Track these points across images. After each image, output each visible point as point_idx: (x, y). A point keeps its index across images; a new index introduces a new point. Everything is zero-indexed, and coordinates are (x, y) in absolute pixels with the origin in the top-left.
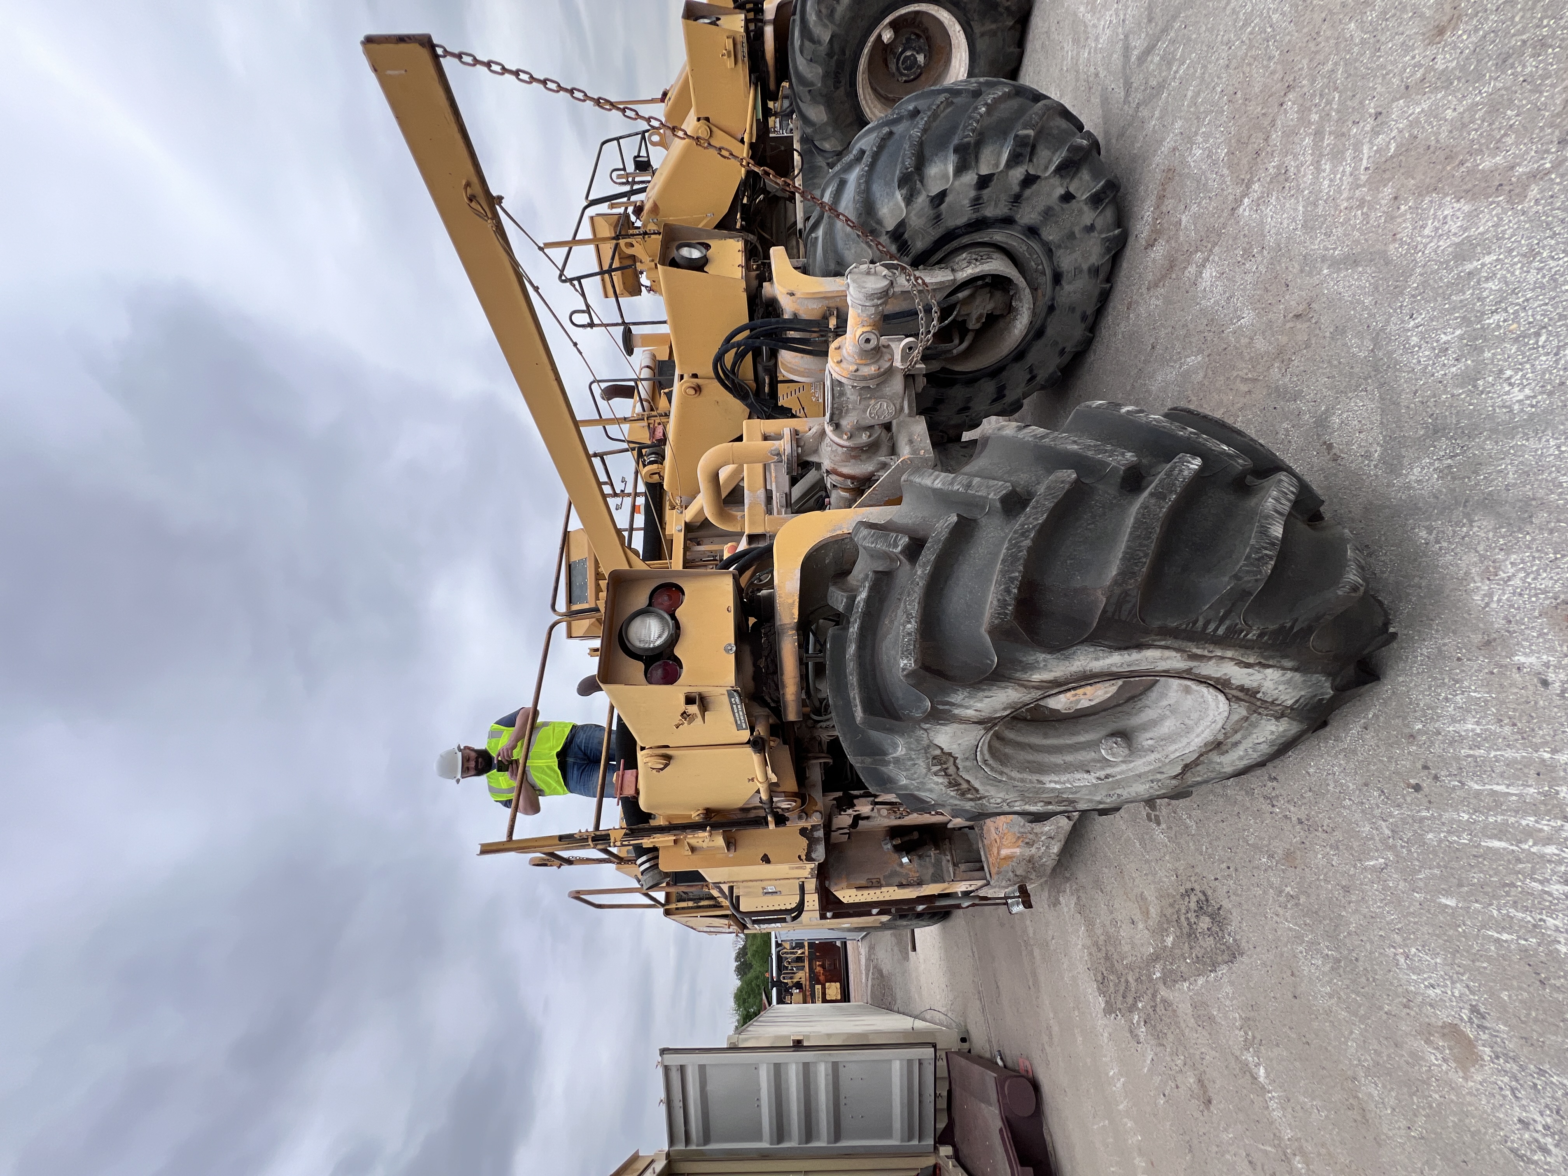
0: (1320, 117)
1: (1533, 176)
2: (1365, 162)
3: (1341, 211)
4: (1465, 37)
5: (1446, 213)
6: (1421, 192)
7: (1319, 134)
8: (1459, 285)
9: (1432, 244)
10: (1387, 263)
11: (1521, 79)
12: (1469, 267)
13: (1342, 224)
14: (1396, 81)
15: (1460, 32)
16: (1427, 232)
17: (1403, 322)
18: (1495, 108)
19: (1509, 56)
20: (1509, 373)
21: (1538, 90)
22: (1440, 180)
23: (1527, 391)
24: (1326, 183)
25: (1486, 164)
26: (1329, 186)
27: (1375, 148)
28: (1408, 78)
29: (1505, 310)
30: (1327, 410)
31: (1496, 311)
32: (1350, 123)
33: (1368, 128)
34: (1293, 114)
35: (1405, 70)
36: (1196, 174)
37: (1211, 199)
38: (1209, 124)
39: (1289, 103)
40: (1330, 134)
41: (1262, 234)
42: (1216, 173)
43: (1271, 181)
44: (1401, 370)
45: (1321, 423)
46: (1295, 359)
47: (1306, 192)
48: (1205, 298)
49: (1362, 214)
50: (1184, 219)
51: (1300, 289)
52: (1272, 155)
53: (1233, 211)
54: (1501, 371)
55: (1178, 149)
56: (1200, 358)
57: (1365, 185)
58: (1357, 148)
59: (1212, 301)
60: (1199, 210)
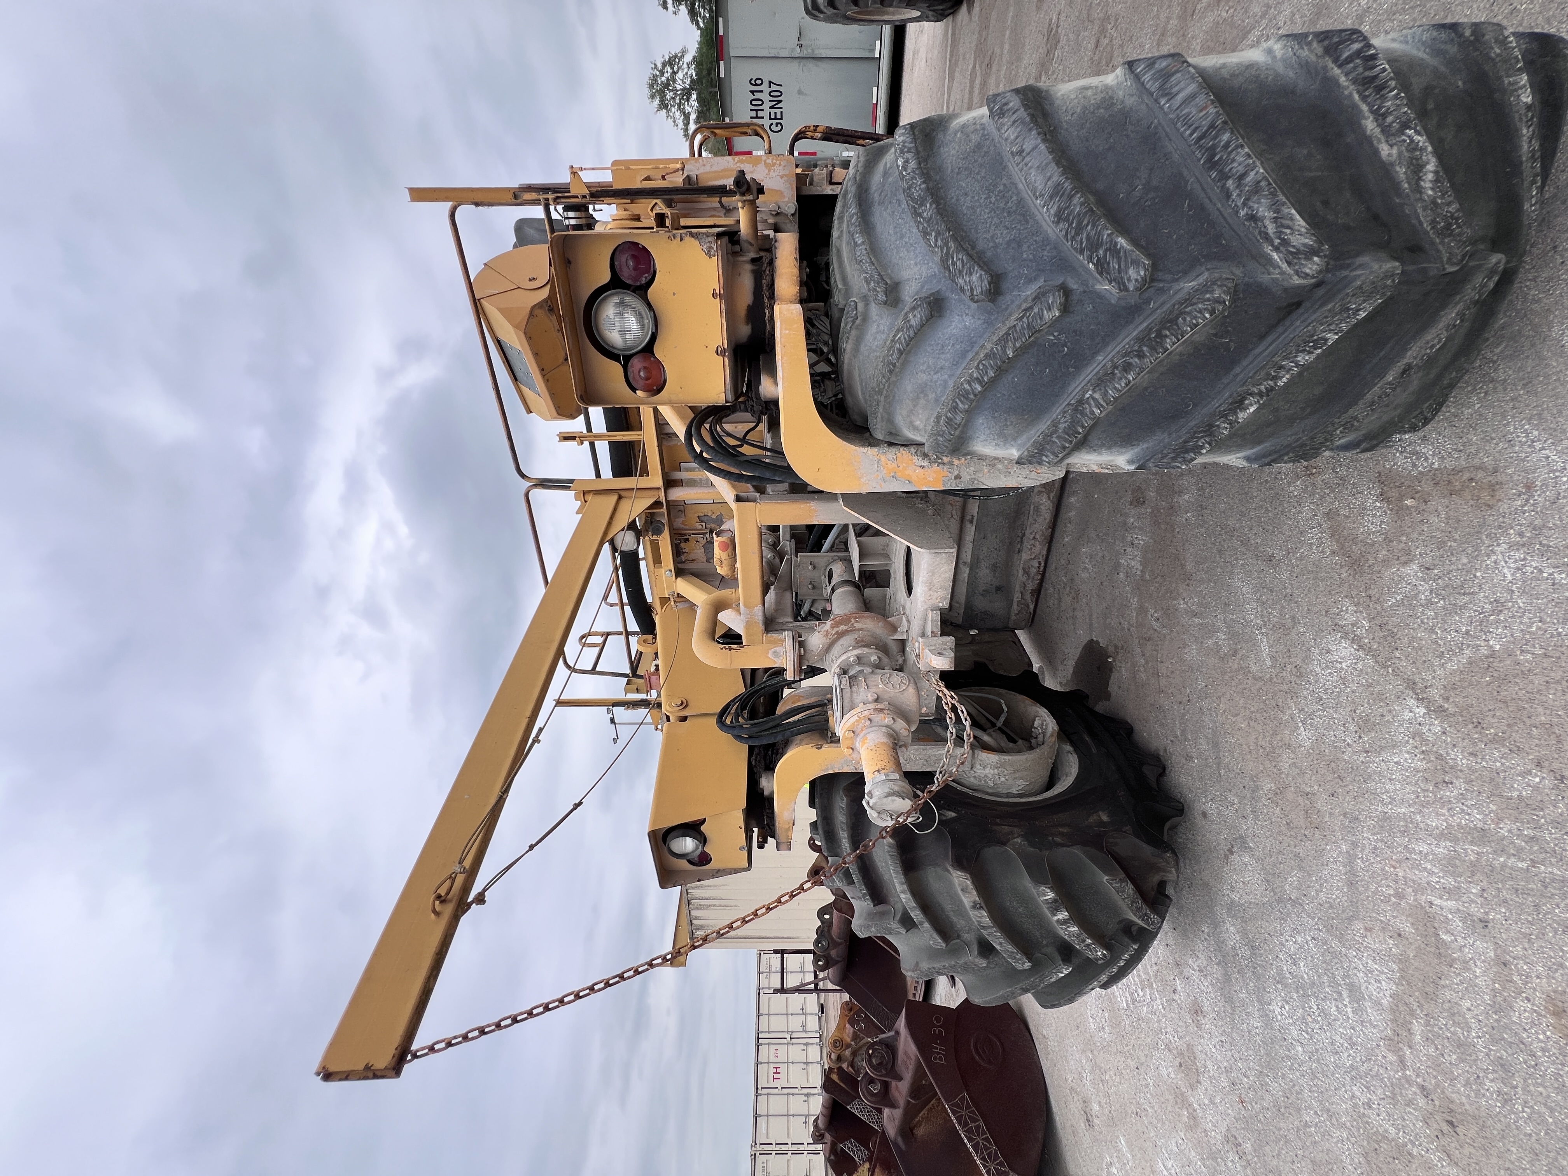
0: (1504, 838)
1: (1402, 1061)
2: (1437, 902)
3: (1395, 868)
4: (1541, 1037)
5: (1384, 983)
6: (1403, 961)
7: (1482, 835)
8: (1333, 983)
9: (1361, 966)
10: (1350, 919)
11: (1481, 1075)
12: (1345, 994)
13: (1383, 869)
14: (1518, 950)
15: (1548, 1033)
16: (1370, 962)
17: (1310, 930)
18: (1462, 1047)
19: (1506, 1071)
20: (1287, 1008)
21: (1467, 1084)
22: (1409, 984)
23: (1279, 1017)
24: (1424, 848)
25: (1417, 1027)
26: (1421, 851)
27: (1450, 916)
28: (1516, 966)
29: (1319, 1016)
30: (1250, 848)
31: (1318, 1008)
32: (1485, 884)
33: (1473, 909)
34: (1519, 788)
35: (1526, 963)
36: (1475, 576)
37: (1432, 631)
38: (1553, 585)
39: (1537, 780)
40: (1478, 854)
41: (1382, 748)
42: (1467, 632)
43: (1439, 757)
44: (1281, 924)
45: (1242, 841)
46: (1278, 811)
47: (1418, 818)
48: (1321, 654)
49: (1390, 895)
50: (1413, 569)
51: (1330, 814)
52: (1471, 754)
53: (1412, 685)
54: (1287, 1003)
55: (1527, 500)
56: (1268, 663)
57: (1415, 900)
58: (1452, 893)
59: (1318, 670)
60: (1421, 605)
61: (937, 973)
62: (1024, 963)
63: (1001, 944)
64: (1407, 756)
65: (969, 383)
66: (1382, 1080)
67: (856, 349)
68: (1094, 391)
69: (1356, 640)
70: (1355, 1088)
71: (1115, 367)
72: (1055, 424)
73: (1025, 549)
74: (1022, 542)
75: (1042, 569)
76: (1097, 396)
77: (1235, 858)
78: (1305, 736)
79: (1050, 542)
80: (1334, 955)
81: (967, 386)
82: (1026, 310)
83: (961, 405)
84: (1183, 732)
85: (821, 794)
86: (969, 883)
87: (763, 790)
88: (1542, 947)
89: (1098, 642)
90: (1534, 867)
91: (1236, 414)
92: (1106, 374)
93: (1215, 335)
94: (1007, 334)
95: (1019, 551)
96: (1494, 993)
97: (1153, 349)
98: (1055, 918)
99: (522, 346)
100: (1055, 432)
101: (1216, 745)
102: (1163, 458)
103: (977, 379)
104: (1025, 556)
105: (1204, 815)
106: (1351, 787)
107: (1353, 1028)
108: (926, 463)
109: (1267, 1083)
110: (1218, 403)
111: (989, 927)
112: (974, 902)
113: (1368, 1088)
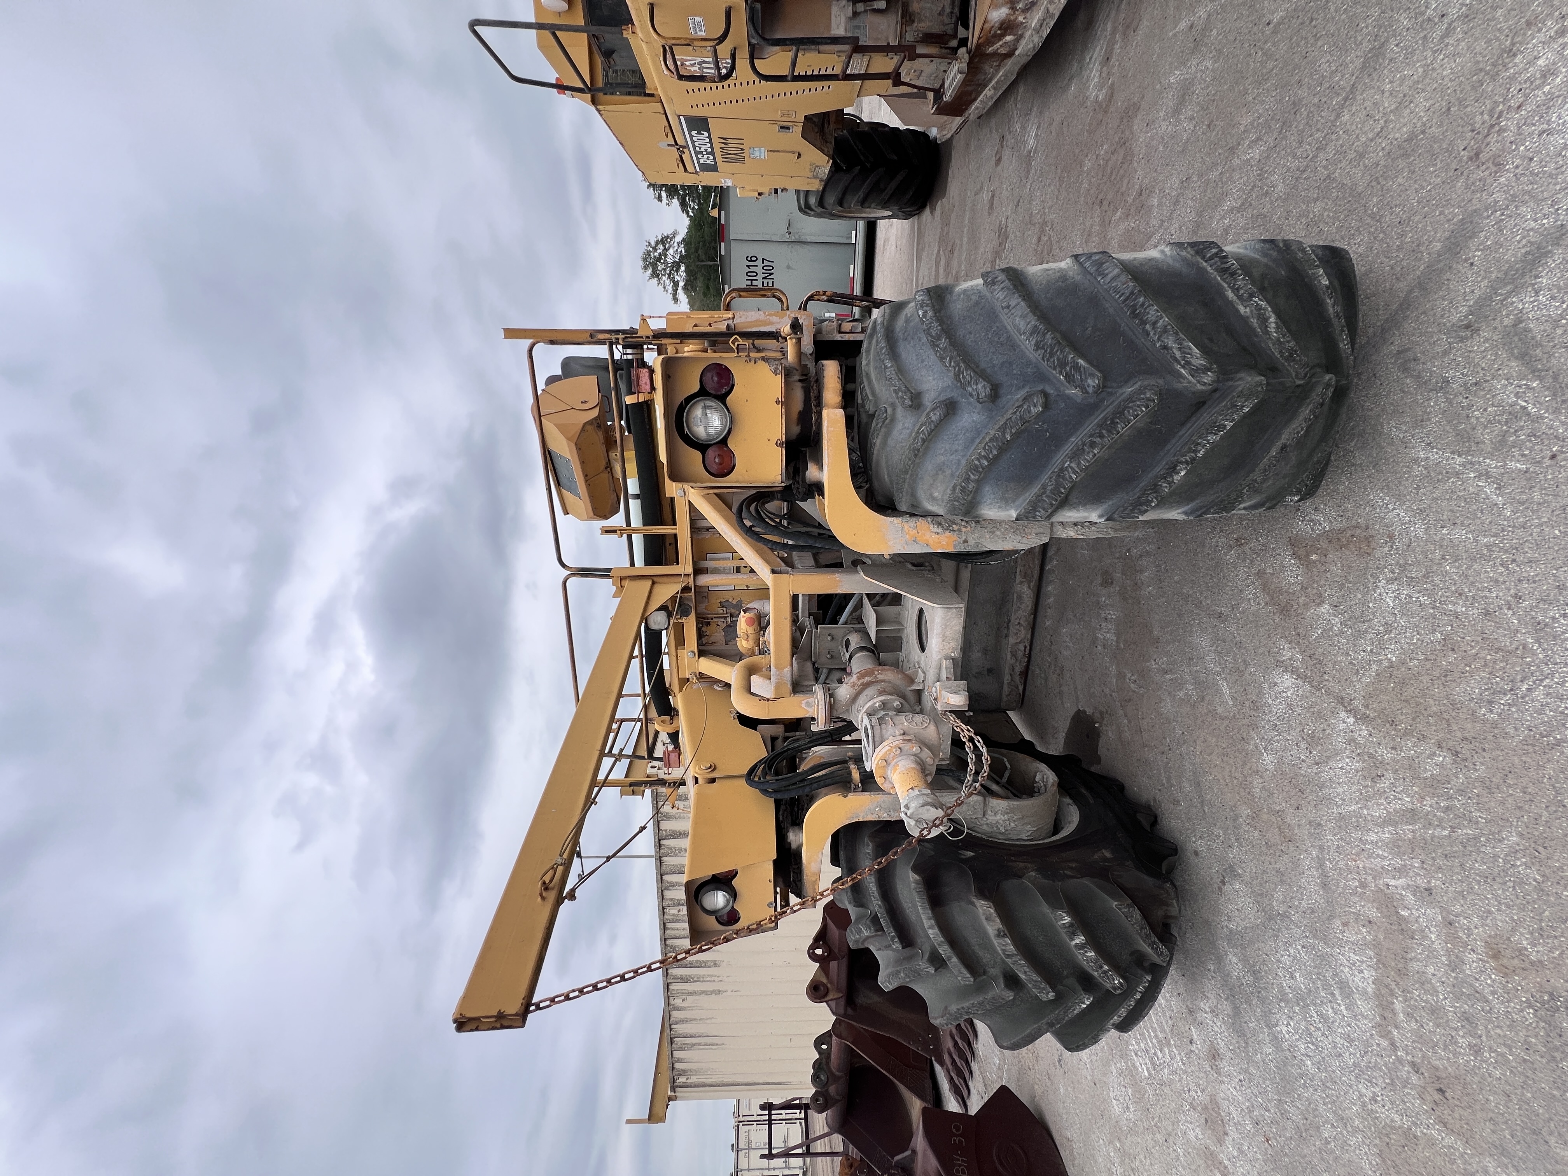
0: (1428, 813)
1: (1393, 1044)
2: (1392, 882)
3: (1356, 861)
4: (1489, 982)
5: (1365, 972)
6: (1376, 945)
7: (1412, 815)
8: (1327, 986)
9: (1345, 961)
10: (1329, 919)
11: (1453, 1034)
12: (1337, 993)
13: (1347, 865)
14: (1458, 908)
15: (1493, 976)
16: (1351, 955)
17: (1299, 940)
18: (1435, 1011)
19: (1471, 1023)
20: (1292, 1024)
21: (1445, 1048)
22: (1384, 965)
23: (1287, 1036)
24: (1374, 837)
25: (1398, 1006)
26: (1372, 841)
27: (1404, 893)
28: (1458, 922)
29: (1320, 1022)
30: (1239, 874)
31: (1318, 1015)
32: (1423, 857)
33: (1419, 881)
34: (1430, 769)
35: (1465, 918)
36: (1369, 607)
37: (1348, 654)
38: (1421, 605)
39: (1441, 759)
40: (1413, 832)
41: (1328, 758)
42: (1371, 650)
43: (1371, 756)
44: (1275, 941)
45: (1231, 869)
46: (1256, 833)
47: (1365, 812)
48: (1270, 688)
49: (1356, 887)
50: (1325, 608)
51: (1299, 825)
52: (1392, 748)
53: (1341, 700)
54: (1292, 1019)
55: (1392, 547)
56: (1230, 703)
57: (1376, 886)
58: (1401, 871)
59: (1270, 701)
60: (1336, 635)
61: (967, 1013)
62: (1048, 993)
63: (1025, 972)
64: (1347, 760)
65: (978, 459)
66: (1380, 1069)
67: (885, 443)
68: (1071, 462)
69: (1294, 671)
70: (1360, 1086)
71: (1084, 444)
72: (1044, 487)
73: (1011, 634)
74: (1008, 628)
75: (1027, 652)
76: (1073, 465)
77: (1227, 888)
78: (1268, 760)
79: (1033, 627)
80: (1323, 957)
81: (977, 462)
82: (1018, 407)
83: (972, 477)
84: (1169, 779)
85: (845, 847)
86: (992, 911)
87: (790, 844)
88: (1473, 900)
89: (1084, 712)
90: (1454, 832)
91: (1172, 476)
92: (1078, 450)
93: (1151, 423)
94: (1005, 423)
95: (1007, 636)
96: (1449, 952)
97: (1109, 431)
98: (1073, 943)
99: (572, 457)
100: (1044, 493)
101: (1198, 784)
102: (1124, 510)
103: (984, 456)
104: (1012, 640)
105: (1196, 853)
106: (1311, 797)
107: (1349, 1025)
108: (940, 530)
109: (1286, 1111)
110: (1160, 468)
111: (1013, 955)
112: (998, 930)
113: (1370, 1082)
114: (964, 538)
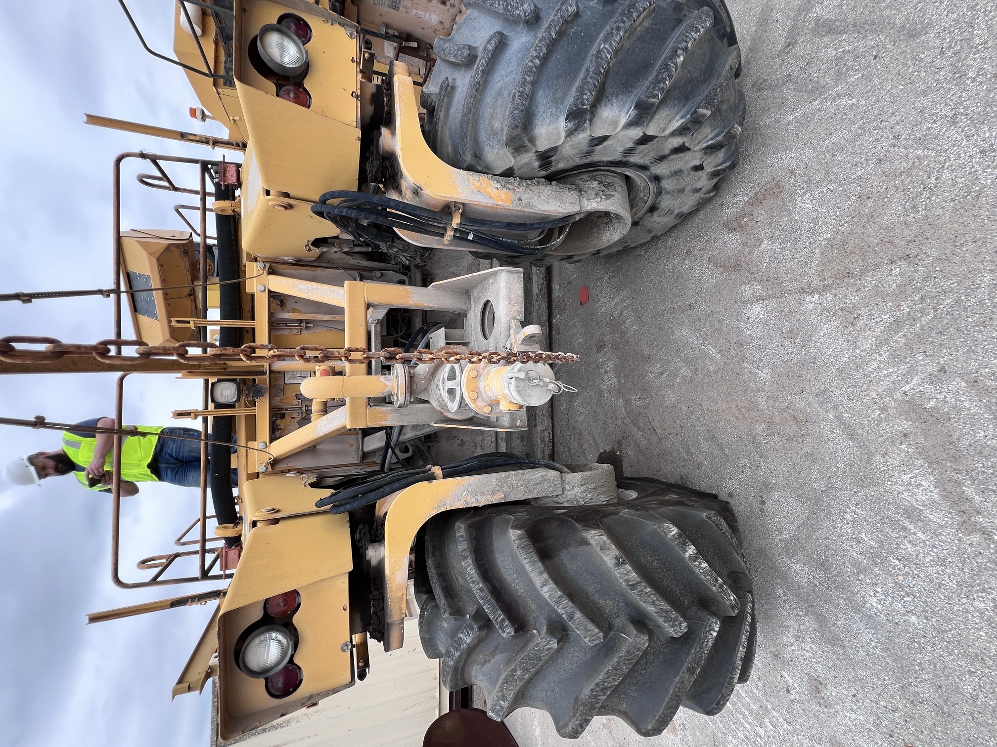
0: (909, 314)
2: (908, 387)
3: (868, 395)
5: (923, 483)
6: (921, 452)
7: (898, 324)
9: (900, 487)
10: (868, 461)
12: (907, 524)
13: (862, 404)
14: (974, 365)
16: (904, 477)
17: (850, 500)
20: (879, 590)
22: (937, 463)
23: (879, 607)
24: (875, 364)
25: (969, 491)
26: (874, 369)
27: (922, 388)
28: (981, 376)
29: (905, 566)
30: (775, 485)
31: (900, 560)
32: (922, 348)
33: (930, 369)
34: (894, 282)
35: (985, 367)
36: (796, 220)
37: (794, 258)
38: (832, 191)
39: (898, 269)
40: (904, 336)
41: (810, 336)
42: (810, 243)
43: (843, 309)
44: (829, 520)
45: (767, 486)
46: (776, 437)
47: (858, 351)
48: (745, 323)
49: (879, 415)
50: (765, 244)
51: (808, 404)
52: (857, 291)
53: (802, 291)
54: (876, 584)
55: (795, 176)
56: (718, 357)
57: (895, 401)
58: (911, 372)
59: (749, 332)
60: (780, 254)
61: (602, 690)
62: (680, 625)
63: (652, 603)
64: (826, 326)
65: (531, 61)
66: (986, 569)
68: (605, 44)
69: (761, 299)
70: (976, 604)
71: (612, 29)
72: (588, 70)
73: (538, 424)
74: (536, 420)
75: (551, 437)
76: (607, 46)
77: (769, 503)
78: (764, 375)
80: (878, 500)
81: (530, 64)
82: (558, 10)
84: (688, 452)
86: (605, 538)
88: (983, 348)
89: (605, 451)
90: (937, 311)
92: (608, 34)
93: (652, 24)
94: (550, 25)
95: (535, 426)
97: (628, 18)
98: (687, 555)
100: (588, 75)
101: (713, 438)
102: (648, 89)
103: (536, 56)
104: (539, 428)
105: (731, 495)
106: (809, 375)
107: (934, 547)
108: (499, 186)
109: (916, 694)
110: (667, 52)
111: (637, 583)
112: (617, 558)
113: (984, 590)
114: (518, 196)
